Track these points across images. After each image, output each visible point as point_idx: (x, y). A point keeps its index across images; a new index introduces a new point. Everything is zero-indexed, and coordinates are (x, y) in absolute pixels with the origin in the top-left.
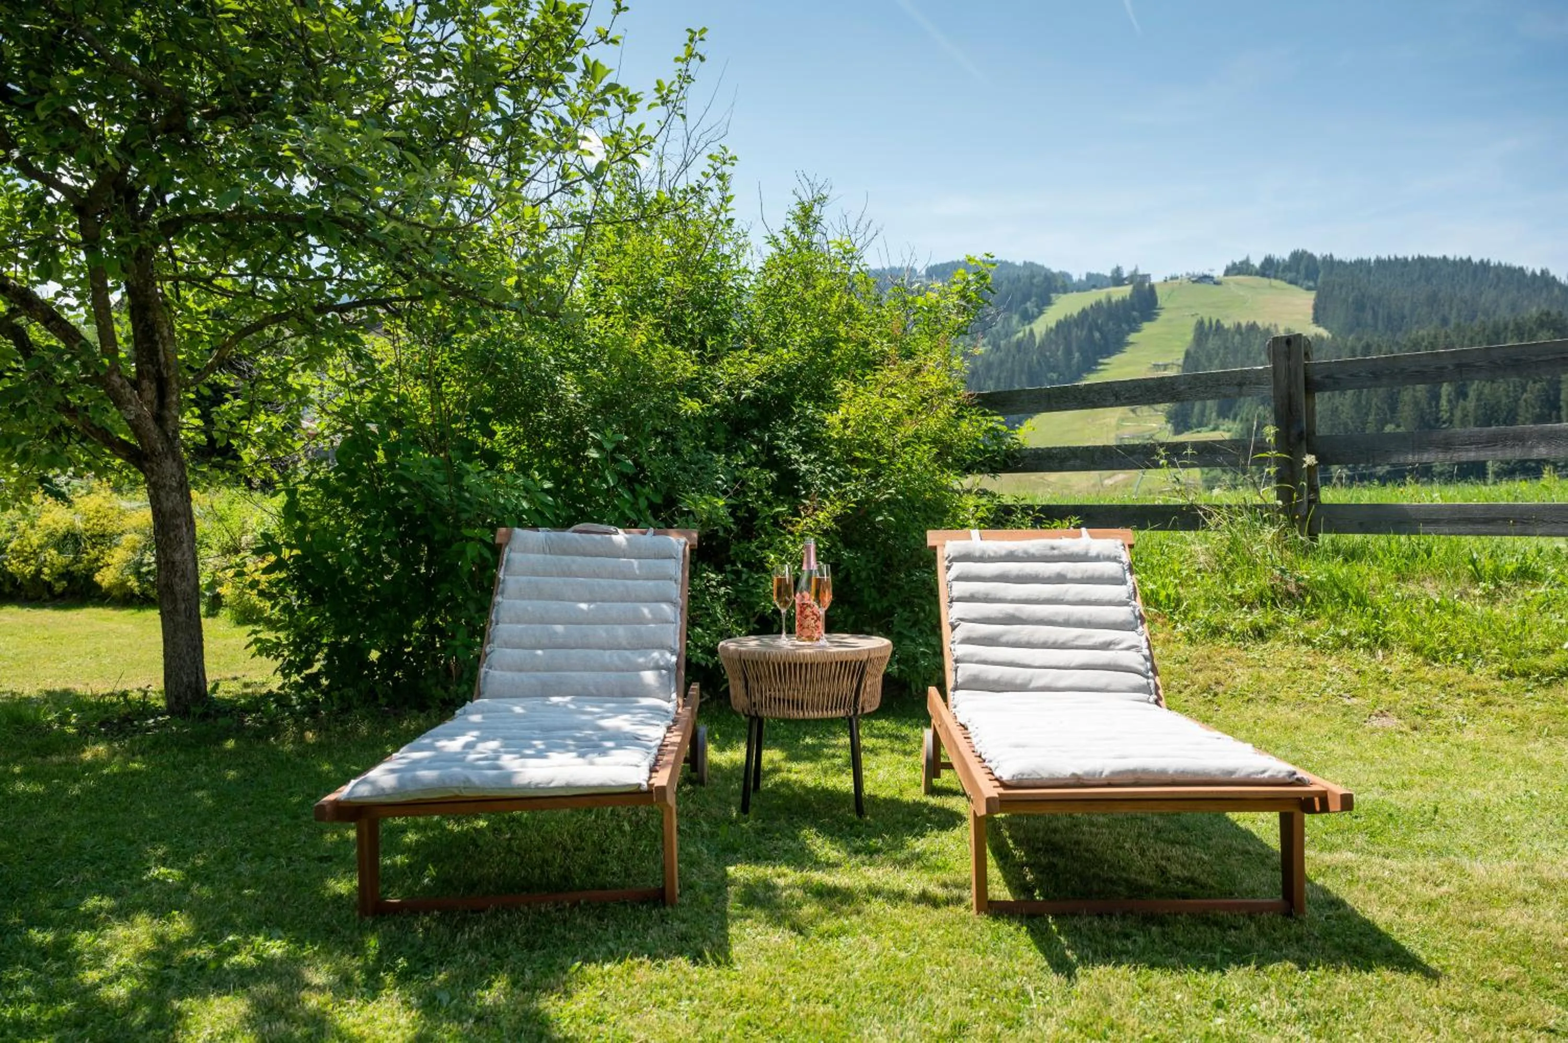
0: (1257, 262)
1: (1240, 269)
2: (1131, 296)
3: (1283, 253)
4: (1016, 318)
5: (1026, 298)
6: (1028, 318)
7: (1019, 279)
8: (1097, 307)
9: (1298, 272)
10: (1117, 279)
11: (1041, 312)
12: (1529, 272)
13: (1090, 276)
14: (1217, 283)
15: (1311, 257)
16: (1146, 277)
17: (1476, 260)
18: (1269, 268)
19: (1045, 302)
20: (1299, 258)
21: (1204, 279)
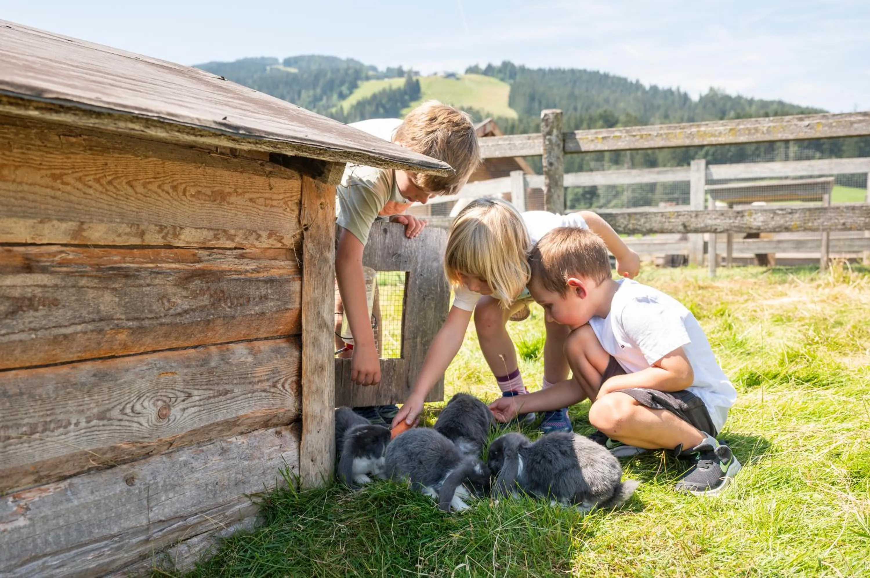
0: (483, 66)
1: (473, 70)
2: (405, 86)
3: (497, 63)
4: (335, 97)
5: (342, 83)
6: (342, 97)
7: (338, 70)
8: (383, 92)
9: (505, 74)
10: (400, 73)
11: (351, 93)
12: (629, 80)
13: (389, 70)
14: (458, 79)
15: (513, 66)
16: (417, 73)
17: (602, 72)
18: (489, 71)
19: (354, 86)
20: (506, 65)
21: (451, 76)
